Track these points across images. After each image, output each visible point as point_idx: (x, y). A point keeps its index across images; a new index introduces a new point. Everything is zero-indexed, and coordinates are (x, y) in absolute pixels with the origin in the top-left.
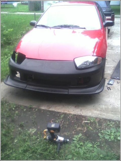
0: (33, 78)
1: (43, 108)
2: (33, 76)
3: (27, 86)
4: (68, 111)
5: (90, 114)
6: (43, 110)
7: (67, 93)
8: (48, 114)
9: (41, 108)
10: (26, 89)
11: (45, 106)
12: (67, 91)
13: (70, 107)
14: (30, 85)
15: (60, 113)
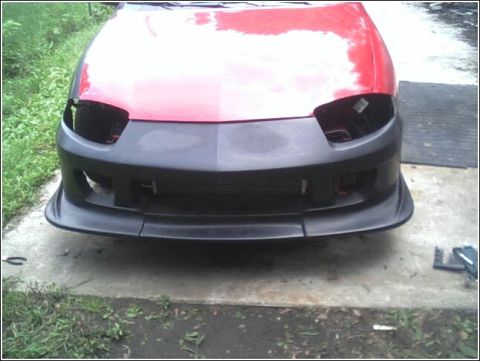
0: (155, 191)
1: (215, 298)
2: (154, 183)
3: (146, 225)
4: (310, 298)
5: (388, 299)
6: (216, 305)
7: (302, 235)
8: (241, 321)
9: (209, 299)
10: (143, 237)
11: (219, 292)
12: (299, 226)
13: (307, 280)
14: (155, 219)
15: (283, 308)
